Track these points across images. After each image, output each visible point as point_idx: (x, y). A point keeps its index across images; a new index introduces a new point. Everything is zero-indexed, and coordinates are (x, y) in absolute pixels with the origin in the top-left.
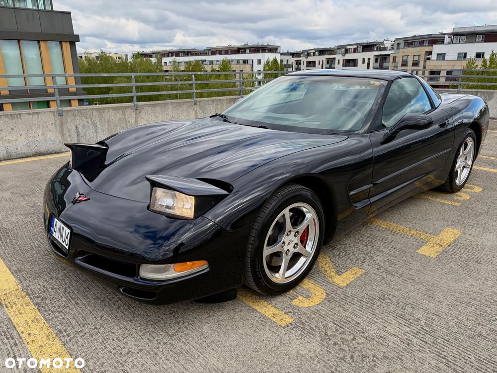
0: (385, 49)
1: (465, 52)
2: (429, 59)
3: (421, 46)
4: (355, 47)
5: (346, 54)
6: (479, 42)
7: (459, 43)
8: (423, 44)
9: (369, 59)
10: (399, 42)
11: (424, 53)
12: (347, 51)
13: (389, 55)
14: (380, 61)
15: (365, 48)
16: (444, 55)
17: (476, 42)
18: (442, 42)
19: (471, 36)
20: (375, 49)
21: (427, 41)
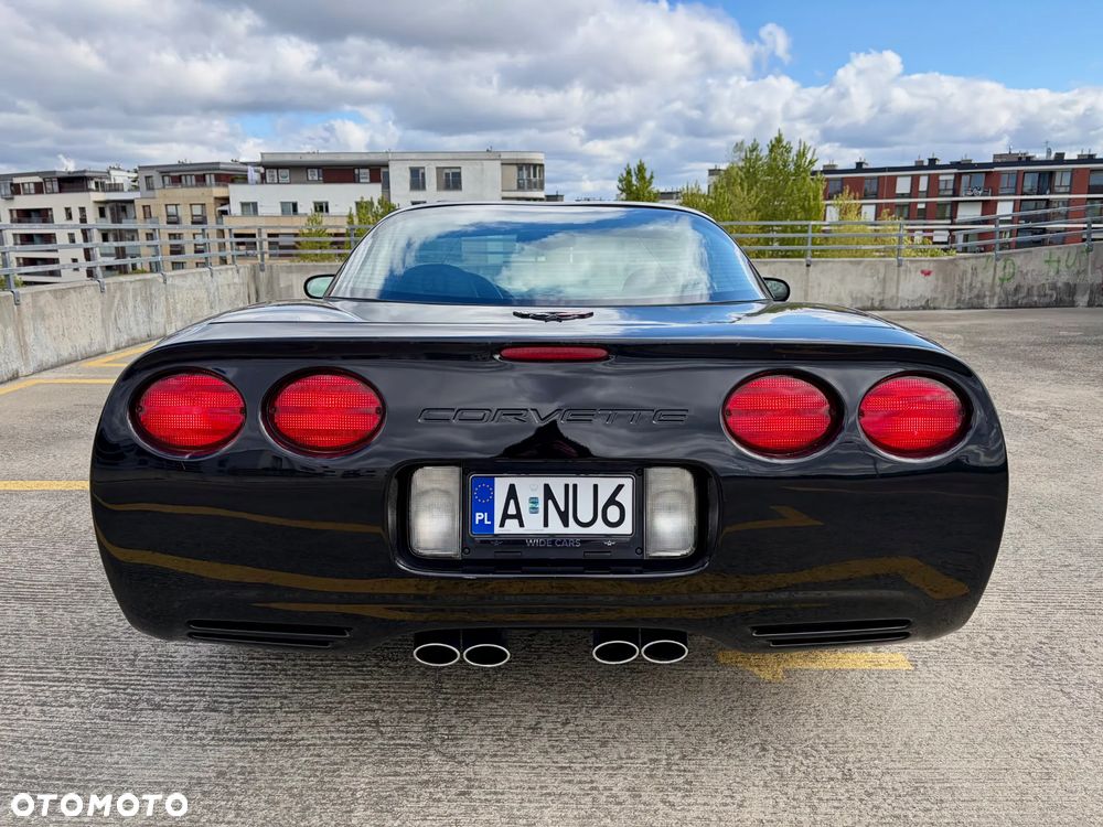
0: (116, 188)
1: (294, 201)
2: (224, 213)
3: (202, 186)
4: (38, 179)
5: (16, 197)
6: (314, 182)
7: (278, 183)
8: (205, 180)
9: (82, 210)
10: (148, 173)
11: (212, 201)
12: (16, 190)
13: (132, 202)
14: (112, 214)
15: (66, 185)
16: (255, 205)
17: (308, 182)
18: (244, 179)
19: (297, 170)
20: (93, 186)
21: (213, 176)
